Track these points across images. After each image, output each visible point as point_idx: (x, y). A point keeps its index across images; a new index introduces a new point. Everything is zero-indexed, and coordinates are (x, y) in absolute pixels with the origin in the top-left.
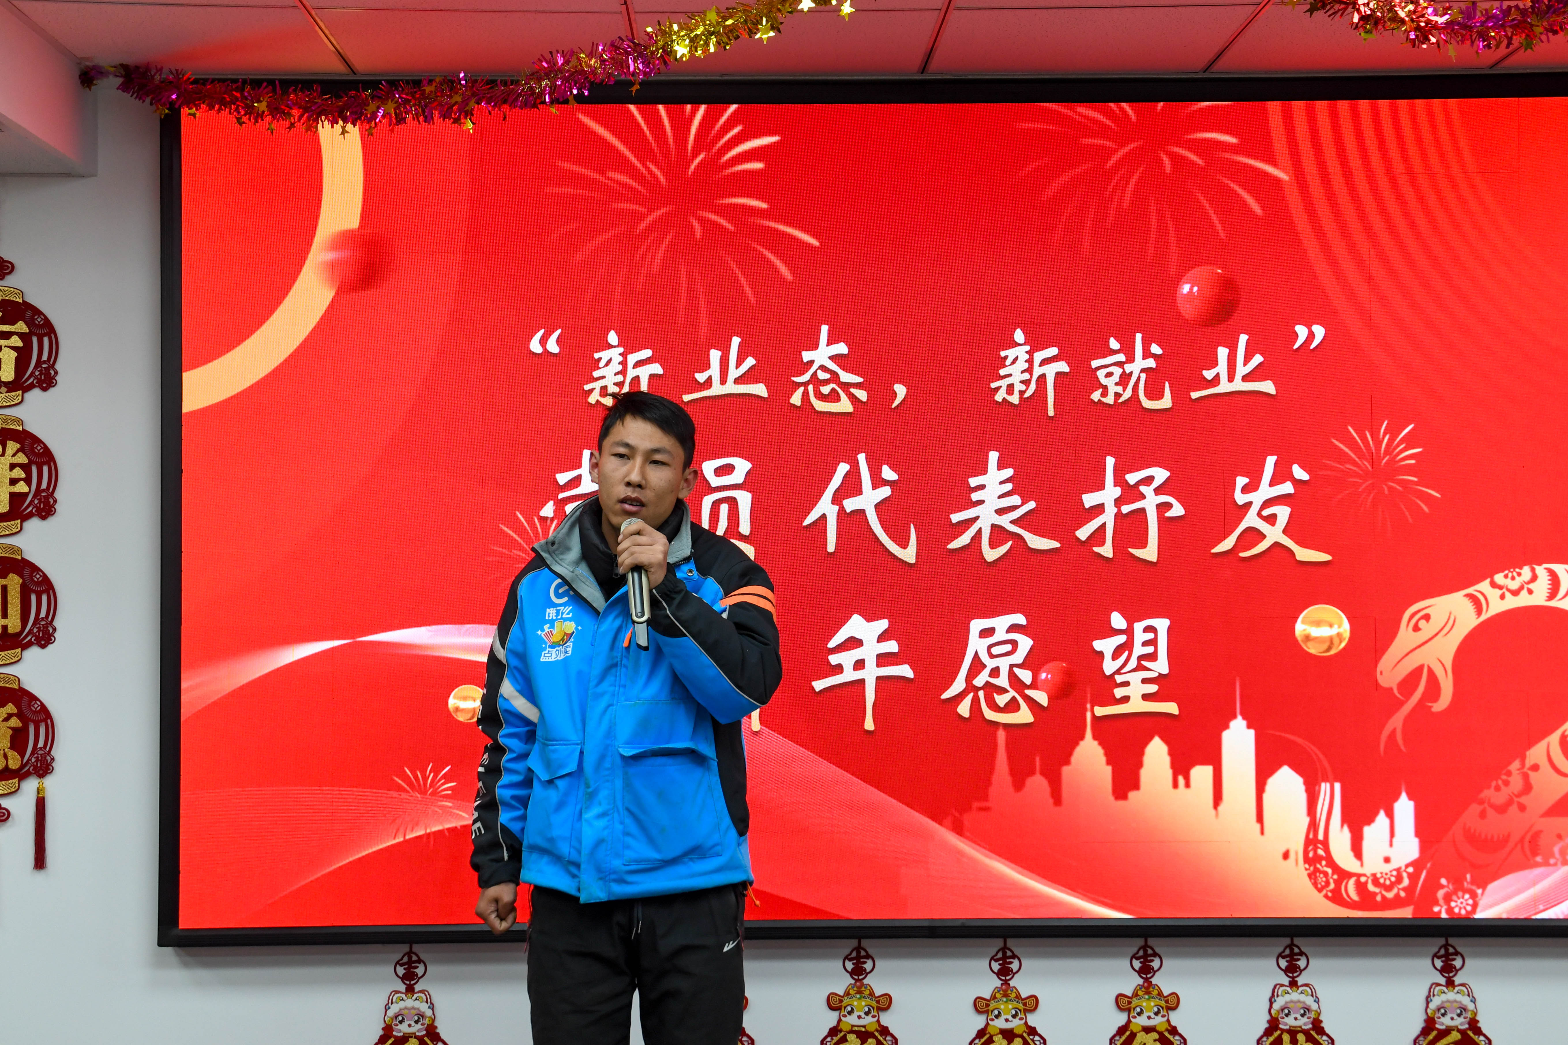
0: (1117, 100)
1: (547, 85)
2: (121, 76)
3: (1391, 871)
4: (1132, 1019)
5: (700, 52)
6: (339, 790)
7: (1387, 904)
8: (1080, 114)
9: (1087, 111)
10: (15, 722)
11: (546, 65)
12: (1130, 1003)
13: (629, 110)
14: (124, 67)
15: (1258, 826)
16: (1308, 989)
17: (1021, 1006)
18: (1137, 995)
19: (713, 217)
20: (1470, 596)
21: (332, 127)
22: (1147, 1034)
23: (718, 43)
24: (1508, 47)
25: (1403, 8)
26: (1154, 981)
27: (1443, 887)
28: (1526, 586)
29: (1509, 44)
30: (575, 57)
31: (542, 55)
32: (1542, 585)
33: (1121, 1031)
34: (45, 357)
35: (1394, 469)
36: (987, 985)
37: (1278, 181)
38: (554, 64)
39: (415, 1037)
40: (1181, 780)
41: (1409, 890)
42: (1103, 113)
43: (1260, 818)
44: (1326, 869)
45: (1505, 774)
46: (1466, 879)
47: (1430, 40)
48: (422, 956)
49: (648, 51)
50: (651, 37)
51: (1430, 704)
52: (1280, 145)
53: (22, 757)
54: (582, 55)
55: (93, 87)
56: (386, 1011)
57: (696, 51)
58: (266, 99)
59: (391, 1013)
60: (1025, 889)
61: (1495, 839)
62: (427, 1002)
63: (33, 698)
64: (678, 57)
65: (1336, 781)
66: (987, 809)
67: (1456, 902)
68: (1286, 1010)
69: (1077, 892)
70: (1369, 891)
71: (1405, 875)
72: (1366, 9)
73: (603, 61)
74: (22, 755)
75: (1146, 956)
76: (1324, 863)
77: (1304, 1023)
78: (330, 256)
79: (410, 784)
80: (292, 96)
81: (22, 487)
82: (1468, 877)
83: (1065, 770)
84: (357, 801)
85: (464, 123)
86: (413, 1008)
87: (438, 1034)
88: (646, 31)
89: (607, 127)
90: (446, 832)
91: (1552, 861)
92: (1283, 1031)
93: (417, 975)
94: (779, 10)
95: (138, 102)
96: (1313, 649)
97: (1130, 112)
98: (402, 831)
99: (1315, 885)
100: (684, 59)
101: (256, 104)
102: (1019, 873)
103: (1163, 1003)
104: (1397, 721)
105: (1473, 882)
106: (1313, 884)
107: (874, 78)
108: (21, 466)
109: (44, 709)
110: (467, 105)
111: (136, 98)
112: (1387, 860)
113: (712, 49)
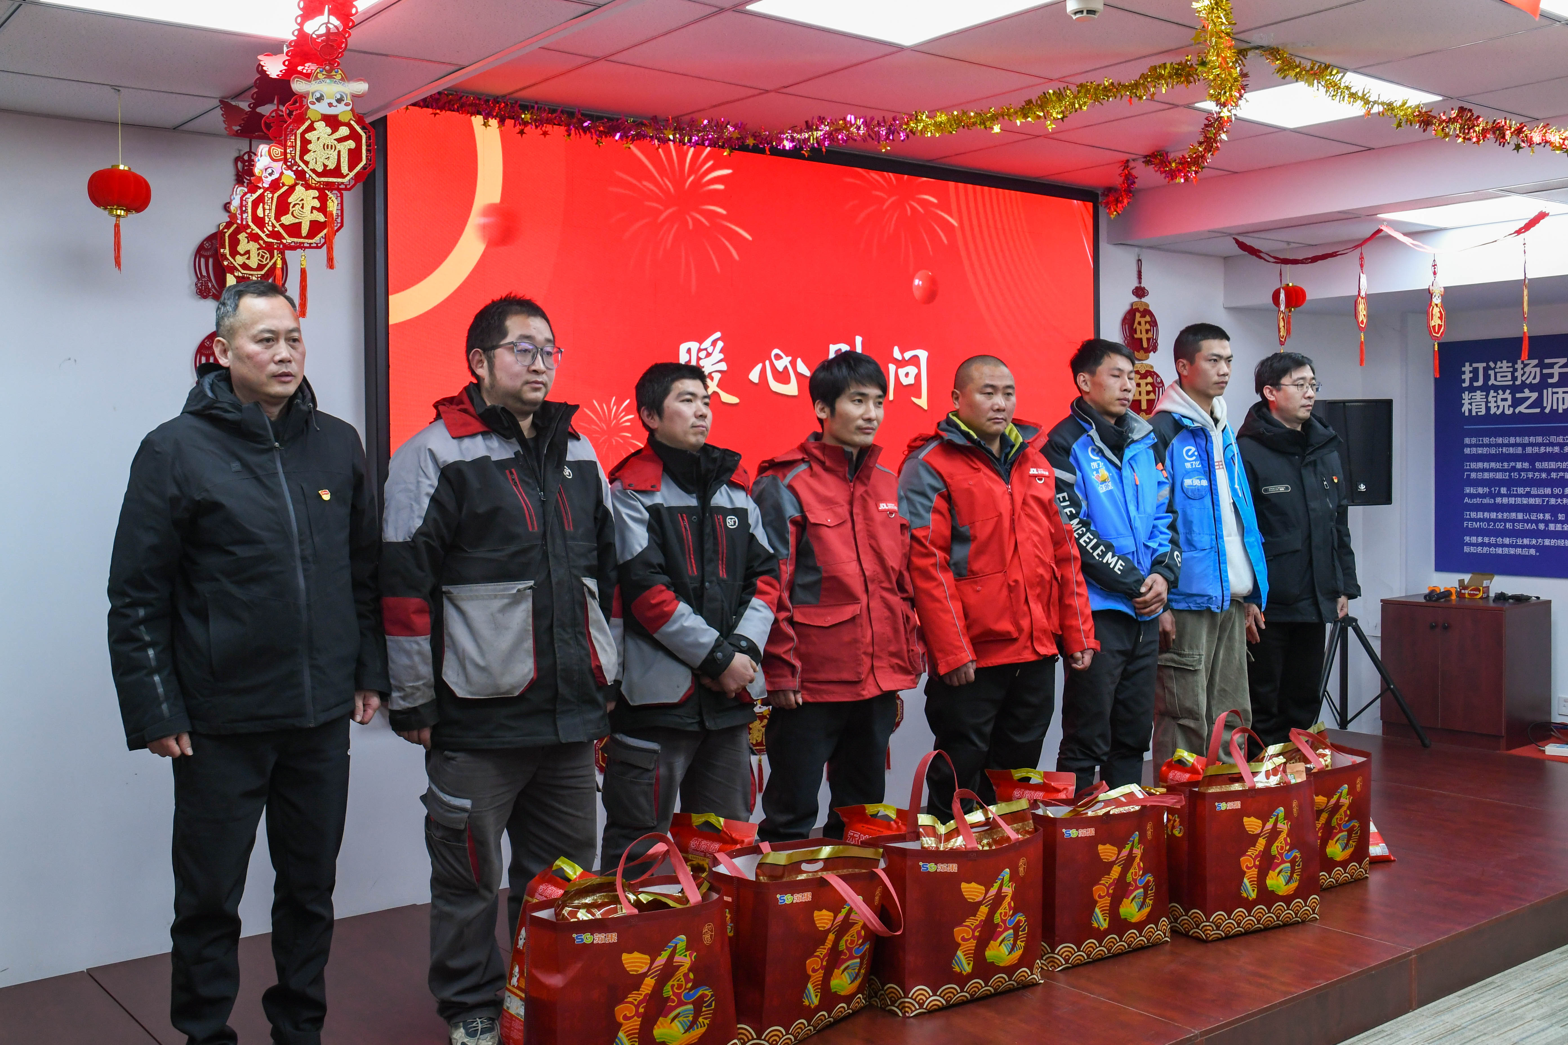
8: (871, 177)
9: (874, 175)
13: (653, 144)
19: (698, 216)
37: (953, 226)
42: (880, 176)
52: (954, 206)
78: (483, 220)
89: (642, 152)
97: (893, 179)
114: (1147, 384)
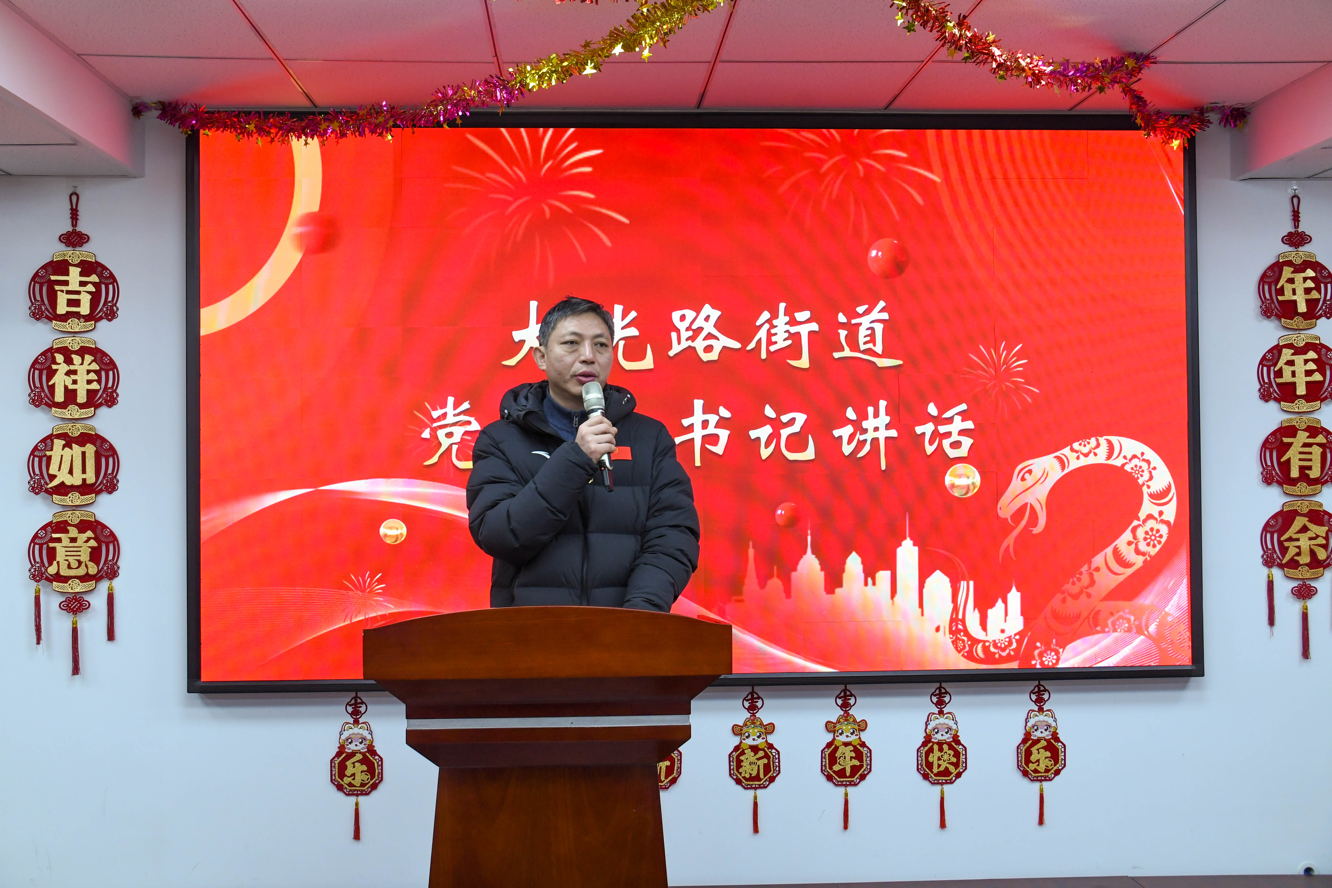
0: (828, 128)
1: (441, 109)
2: (160, 110)
3: (1005, 639)
4: (836, 738)
5: (545, 85)
6: (307, 590)
7: (1002, 660)
8: (803, 137)
10: (93, 543)
11: (440, 96)
12: (835, 727)
13: (501, 133)
14: (161, 103)
15: (920, 610)
16: (950, 715)
17: (763, 730)
18: (839, 722)
19: (557, 204)
20: (1057, 458)
21: (298, 140)
22: (846, 747)
23: (558, 78)
24: (1089, 91)
25: (1024, 60)
26: (851, 712)
27: (1038, 648)
28: (1093, 451)
29: (1090, 88)
30: (461, 90)
31: (438, 89)
32: (1103, 451)
33: (829, 745)
34: (110, 299)
35: (1009, 373)
36: (741, 716)
37: (934, 182)
38: (446, 95)
39: (360, 753)
40: (870, 580)
41: (1016, 650)
43: (921, 605)
44: (963, 638)
45: (1078, 574)
46: (1053, 643)
47: (1041, 83)
48: (364, 700)
49: (510, 85)
50: (512, 75)
51: (1031, 529)
52: (935, 158)
53: (98, 567)
54: (466, 88)
55: (141, 117)
56: (341, 735)
57: (543, 84)
58: (254, 122)
59: (343, 737)
60: (765, 653)
61: (1071, 616)
62: (368, 730)
63: (104, 527)
64: (530, 88)
65: (971, 580)
66: (742, 601)
67: (1046, 657)
68: (936, 730)
69: (801, 655)
70: (990, 651)
71: (1014, 641)
72: (1001, 59)
73: (479, 92)
74: (98, 565)
75: (845, 696)
76: (962, 634)
77: (947, 737)
78: (299, 230)
79: (354, 585)
80: (271, 120)
81: (95, 386)
82: (1054, 641)
83: (794, 574)
84: (319, 597)
85: (387, 137)
86: (358, 734)
87: (376, 750)
88: (508, 71)
90: (379, 617)
91: (1107, 630)
92: (934, 743)
93: (361, 712)
94: (600, 55)
95: (171, 127)
96: (957, 493)
97: (837, 136)
98: (349, 616)
99: (956, 648)
100: (535, 90)
101: (247, 126)
102: (763, 643)
103: (856, 727)
104: (1010, 540)
105: (1056, 645)
106: (955, 648)
107: (666, 111)
108: (95, 371)
109: (112, 534)
110: (387, 123)
111: (169, 124)
112: (1003, 631)
113: (554, 83)
114: (1306, 361)
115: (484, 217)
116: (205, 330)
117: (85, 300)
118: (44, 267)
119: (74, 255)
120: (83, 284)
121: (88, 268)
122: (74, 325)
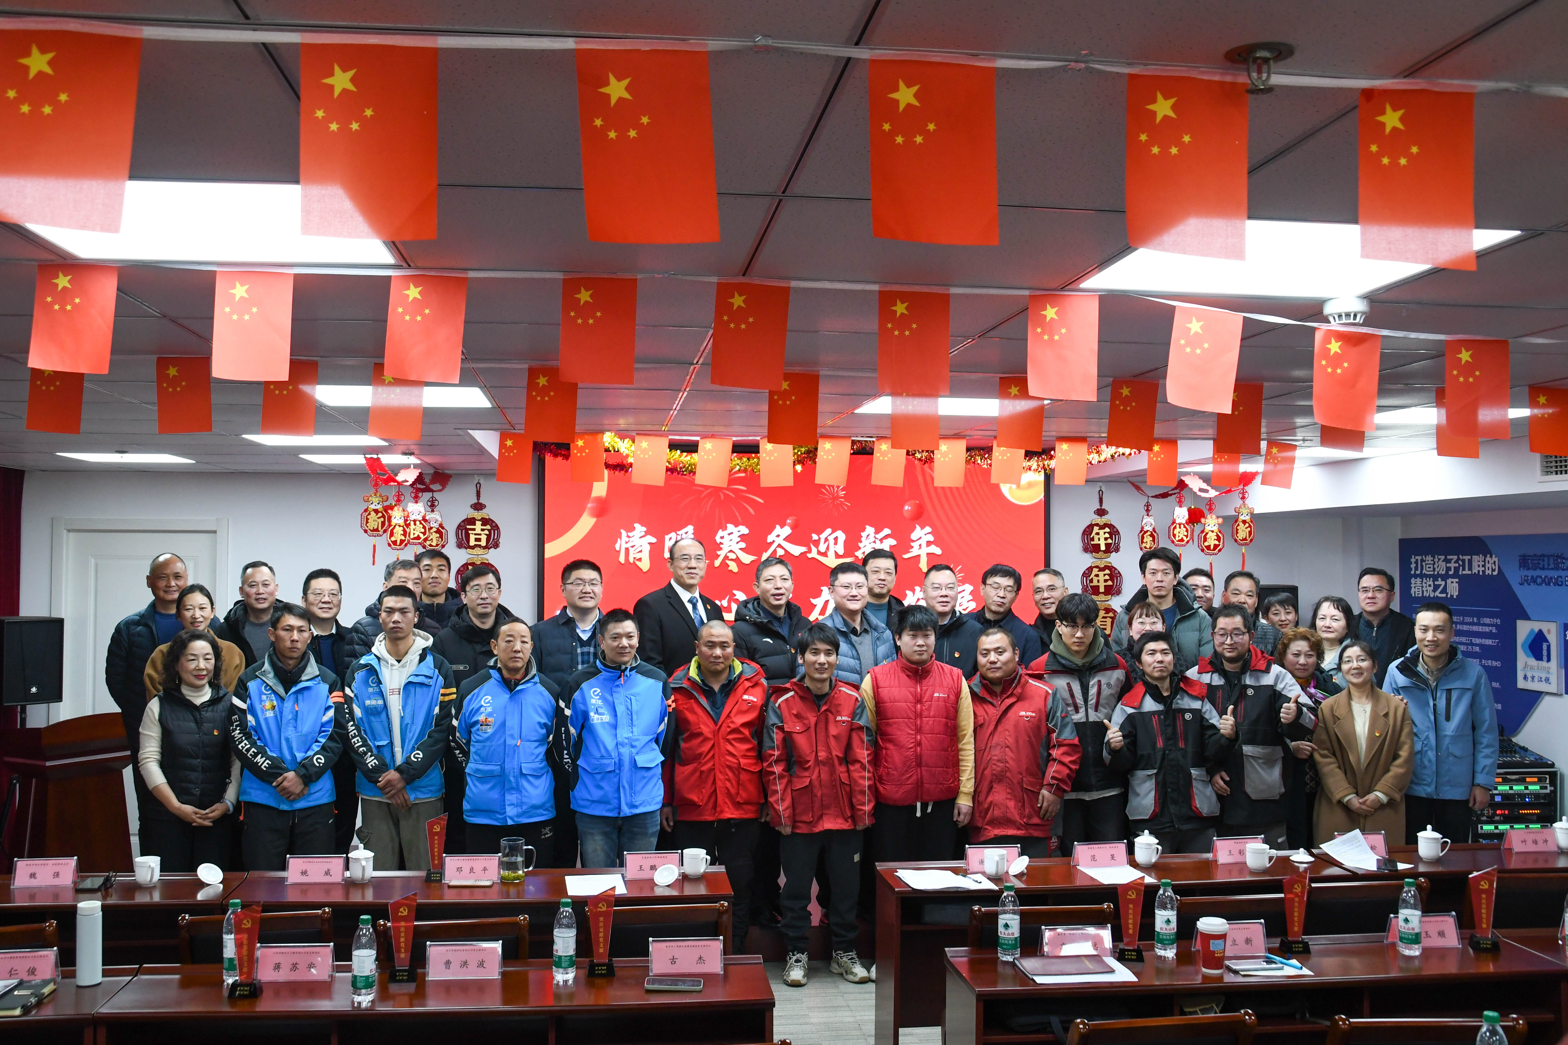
19: (727, 492)
34: (496, 538)
114: (1105, 575)
115: (690, 499)
116: (547, 555)
117: (484, 538)
118: (463, 521)
119: (477, 515)
120: (483, 530)
121: (485, 521)
122: (478, 551)
